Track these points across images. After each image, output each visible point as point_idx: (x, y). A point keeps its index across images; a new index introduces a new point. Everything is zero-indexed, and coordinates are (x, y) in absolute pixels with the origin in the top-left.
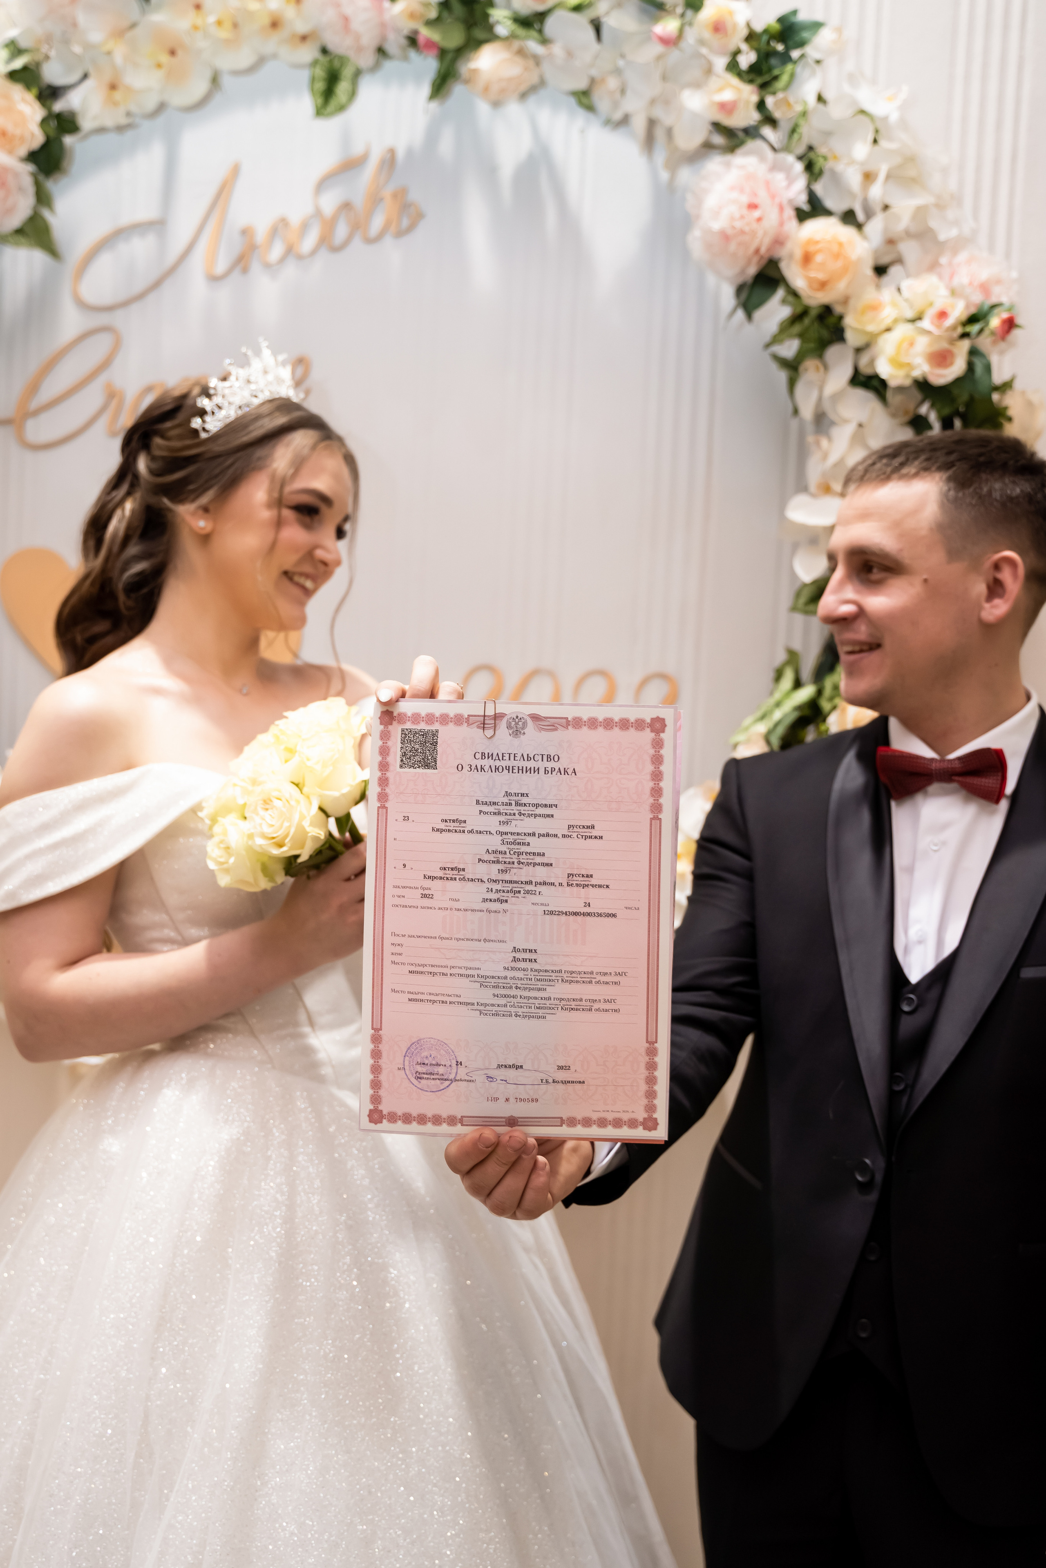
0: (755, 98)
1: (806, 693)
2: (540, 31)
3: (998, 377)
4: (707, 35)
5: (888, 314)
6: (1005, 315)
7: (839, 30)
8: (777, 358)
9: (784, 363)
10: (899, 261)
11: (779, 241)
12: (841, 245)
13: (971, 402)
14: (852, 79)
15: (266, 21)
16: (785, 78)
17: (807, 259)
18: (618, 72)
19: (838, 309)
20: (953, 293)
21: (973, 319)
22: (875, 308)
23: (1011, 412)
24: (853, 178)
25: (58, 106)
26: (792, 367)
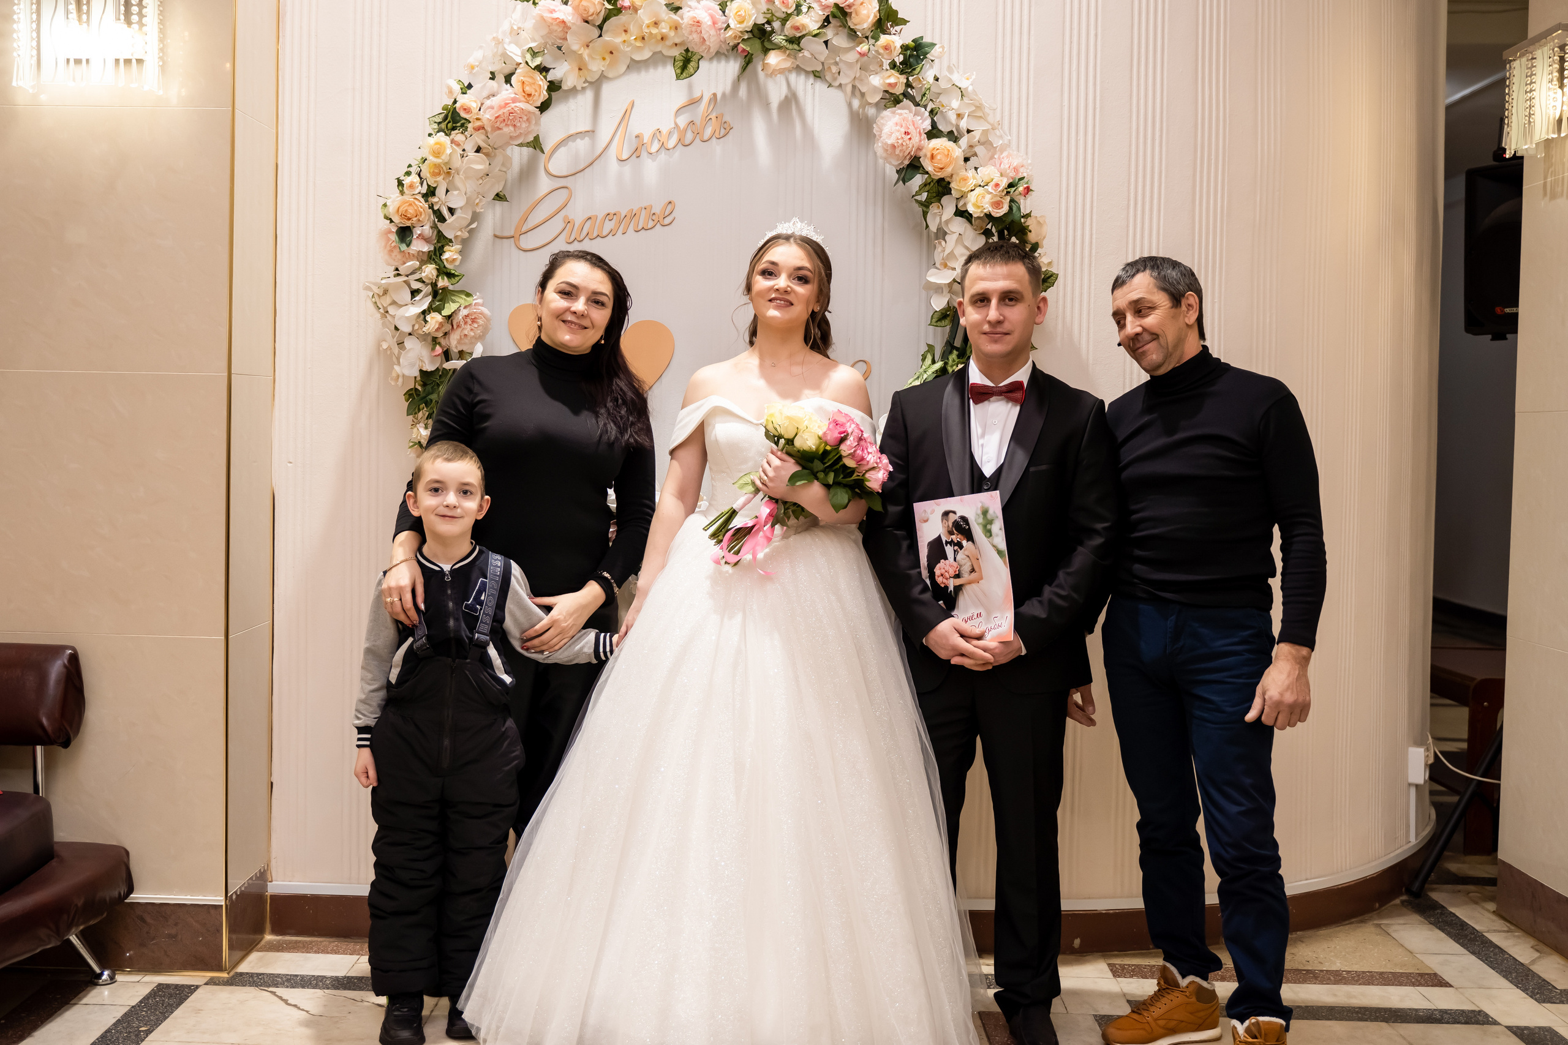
0: (905, 81)
1: (939, 365)
2: (798, 44)
3: (1024, 211)
4: (881, 51)
5: (972, 183)
6: (1025, 186)
7: (943, 47)
8: (916, 201)
9: (920, 203)
10: (975, 155)
11: (919, 149)
12: (949, 150)
13: (1013, 221)
14: (950, 69)
15: (659, 38)
16: (918, 70)
17: (932, 157)
18: (836, 64)
19: (948, 179)
20: (1002, 175)
21: (1011, 185)
22: (965, 179)
23: (1030, 228)
24: (952, 116)
25: (551, 76)
26: (926, 205)
